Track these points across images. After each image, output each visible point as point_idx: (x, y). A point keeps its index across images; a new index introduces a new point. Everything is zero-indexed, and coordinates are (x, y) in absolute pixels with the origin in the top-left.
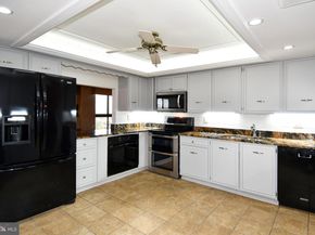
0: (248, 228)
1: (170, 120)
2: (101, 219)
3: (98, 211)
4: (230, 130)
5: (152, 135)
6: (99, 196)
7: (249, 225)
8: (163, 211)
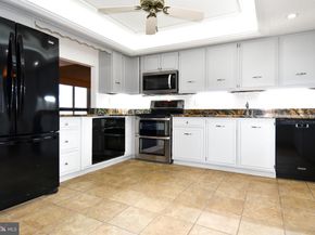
0: (258, 198)
1: (157, 104)
2: (98, 205)
3: (91, 197)
4: (223, 111)
5: (139, 119)
6: (85, 185)
7: (257, 195)
8: (167, 191)
